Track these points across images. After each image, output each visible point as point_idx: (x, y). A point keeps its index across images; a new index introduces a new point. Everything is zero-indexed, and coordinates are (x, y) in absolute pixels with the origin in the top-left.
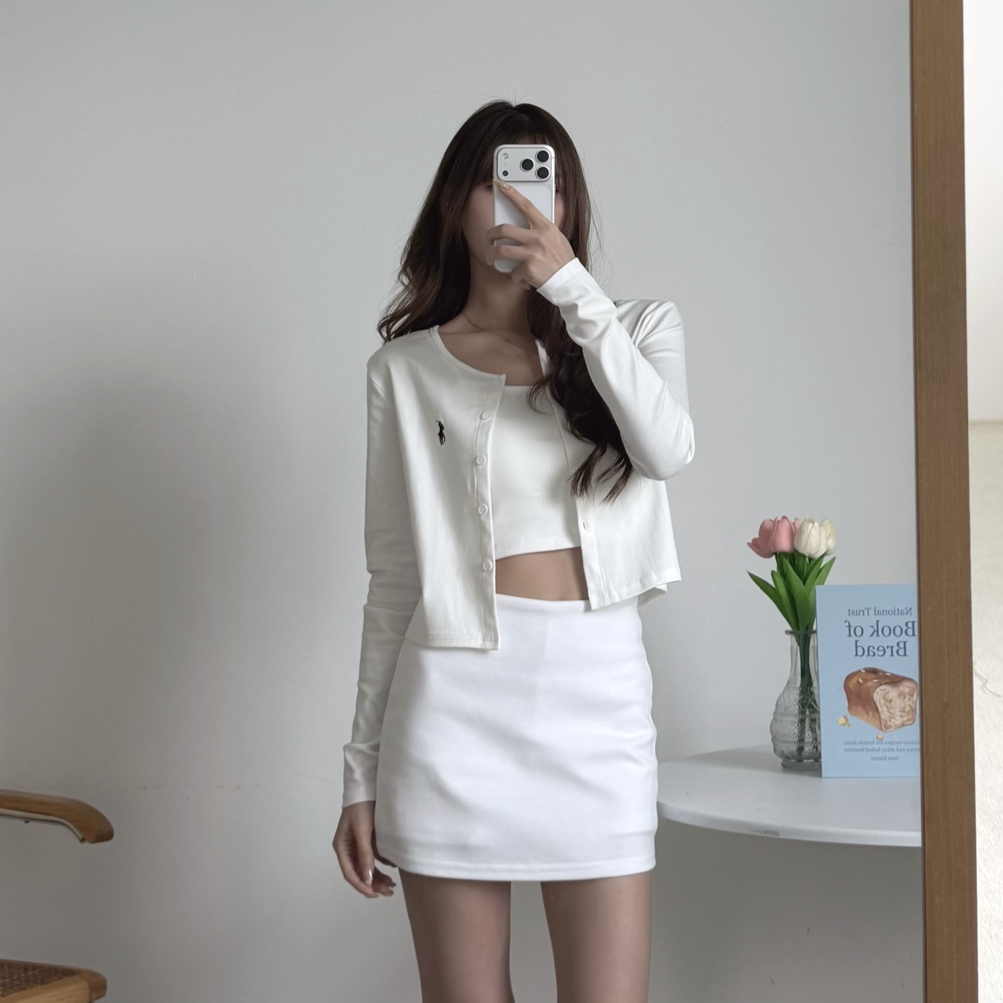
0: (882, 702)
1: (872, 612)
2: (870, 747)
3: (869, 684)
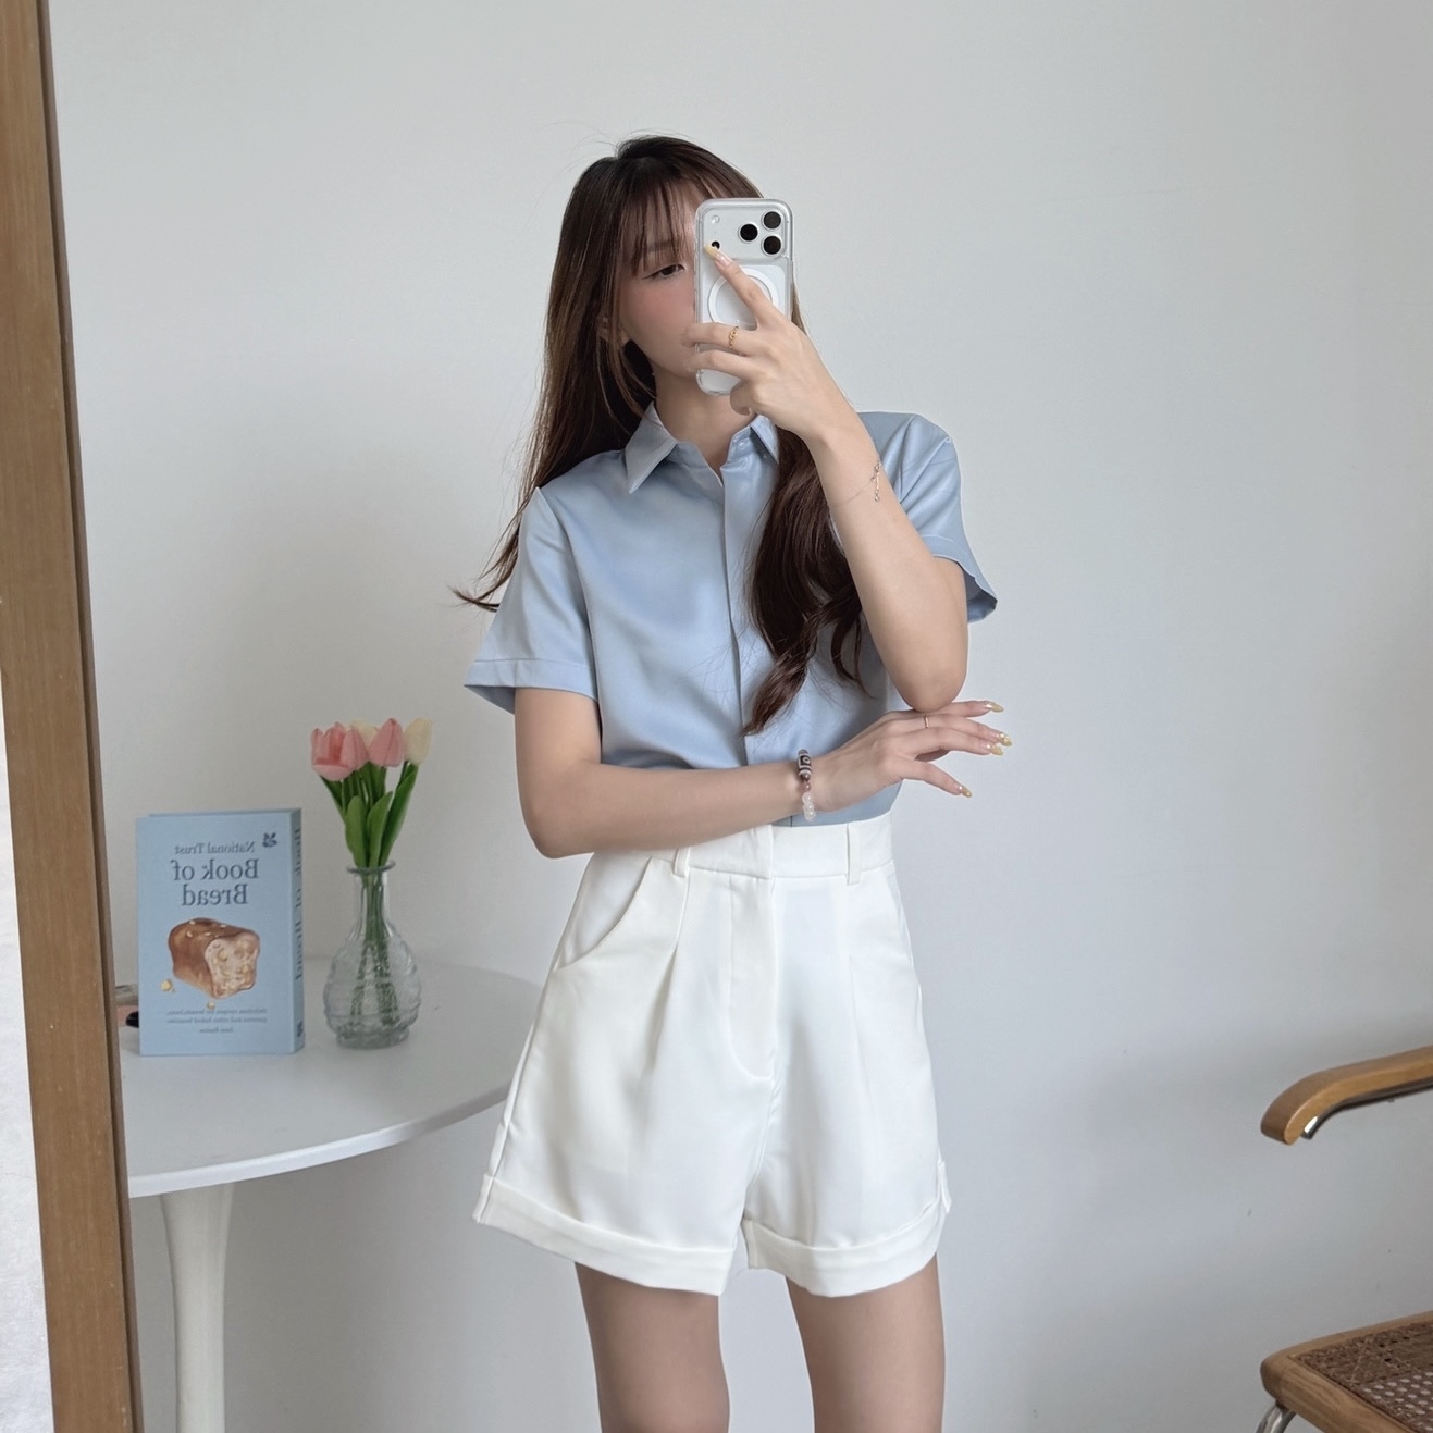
0: (215, 961)
1: (205, 849)
2: (199, 1017)
3: (200, 938)
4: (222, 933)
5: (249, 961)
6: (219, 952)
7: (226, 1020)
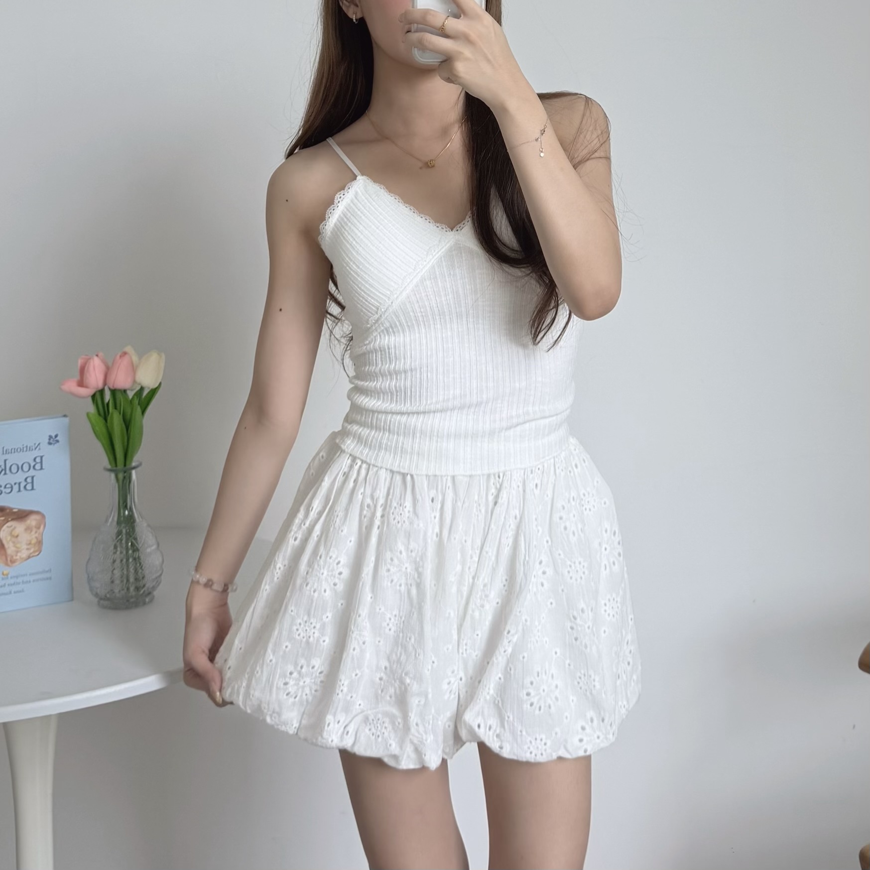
0: (9, 538)
4: (14, 517)
5: (37, 535)
6: (12, 531)
7: (19, 583)
